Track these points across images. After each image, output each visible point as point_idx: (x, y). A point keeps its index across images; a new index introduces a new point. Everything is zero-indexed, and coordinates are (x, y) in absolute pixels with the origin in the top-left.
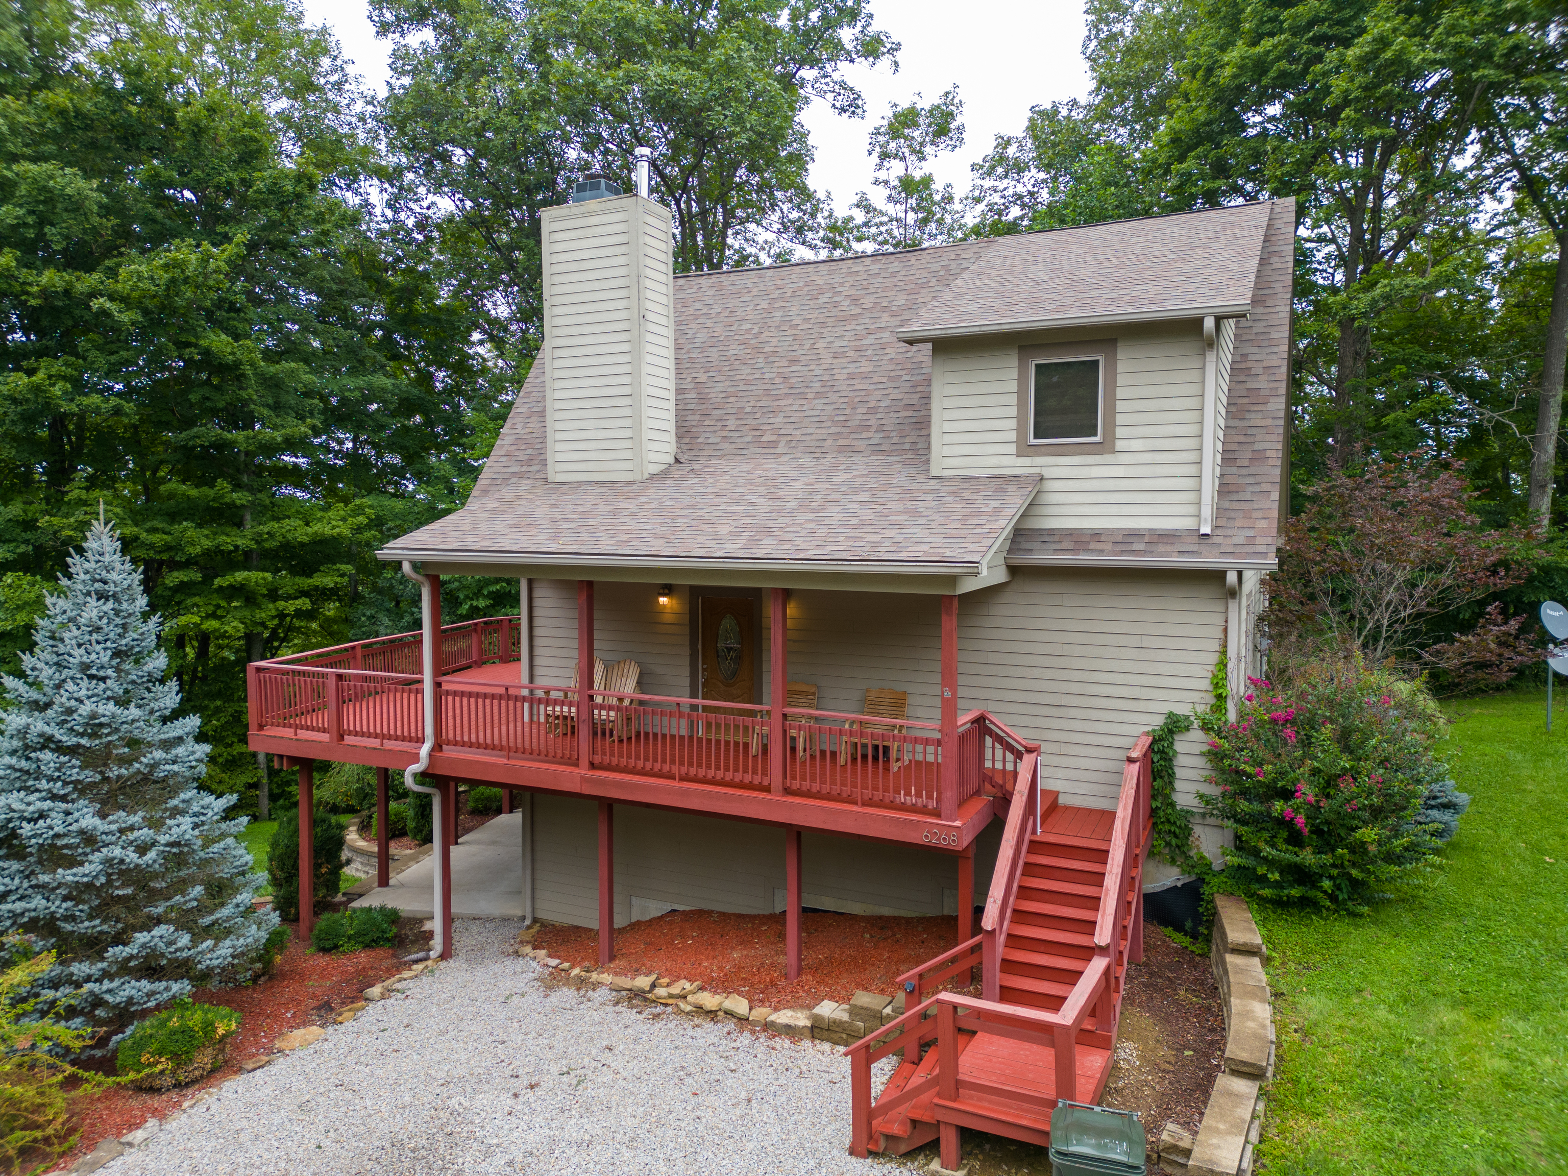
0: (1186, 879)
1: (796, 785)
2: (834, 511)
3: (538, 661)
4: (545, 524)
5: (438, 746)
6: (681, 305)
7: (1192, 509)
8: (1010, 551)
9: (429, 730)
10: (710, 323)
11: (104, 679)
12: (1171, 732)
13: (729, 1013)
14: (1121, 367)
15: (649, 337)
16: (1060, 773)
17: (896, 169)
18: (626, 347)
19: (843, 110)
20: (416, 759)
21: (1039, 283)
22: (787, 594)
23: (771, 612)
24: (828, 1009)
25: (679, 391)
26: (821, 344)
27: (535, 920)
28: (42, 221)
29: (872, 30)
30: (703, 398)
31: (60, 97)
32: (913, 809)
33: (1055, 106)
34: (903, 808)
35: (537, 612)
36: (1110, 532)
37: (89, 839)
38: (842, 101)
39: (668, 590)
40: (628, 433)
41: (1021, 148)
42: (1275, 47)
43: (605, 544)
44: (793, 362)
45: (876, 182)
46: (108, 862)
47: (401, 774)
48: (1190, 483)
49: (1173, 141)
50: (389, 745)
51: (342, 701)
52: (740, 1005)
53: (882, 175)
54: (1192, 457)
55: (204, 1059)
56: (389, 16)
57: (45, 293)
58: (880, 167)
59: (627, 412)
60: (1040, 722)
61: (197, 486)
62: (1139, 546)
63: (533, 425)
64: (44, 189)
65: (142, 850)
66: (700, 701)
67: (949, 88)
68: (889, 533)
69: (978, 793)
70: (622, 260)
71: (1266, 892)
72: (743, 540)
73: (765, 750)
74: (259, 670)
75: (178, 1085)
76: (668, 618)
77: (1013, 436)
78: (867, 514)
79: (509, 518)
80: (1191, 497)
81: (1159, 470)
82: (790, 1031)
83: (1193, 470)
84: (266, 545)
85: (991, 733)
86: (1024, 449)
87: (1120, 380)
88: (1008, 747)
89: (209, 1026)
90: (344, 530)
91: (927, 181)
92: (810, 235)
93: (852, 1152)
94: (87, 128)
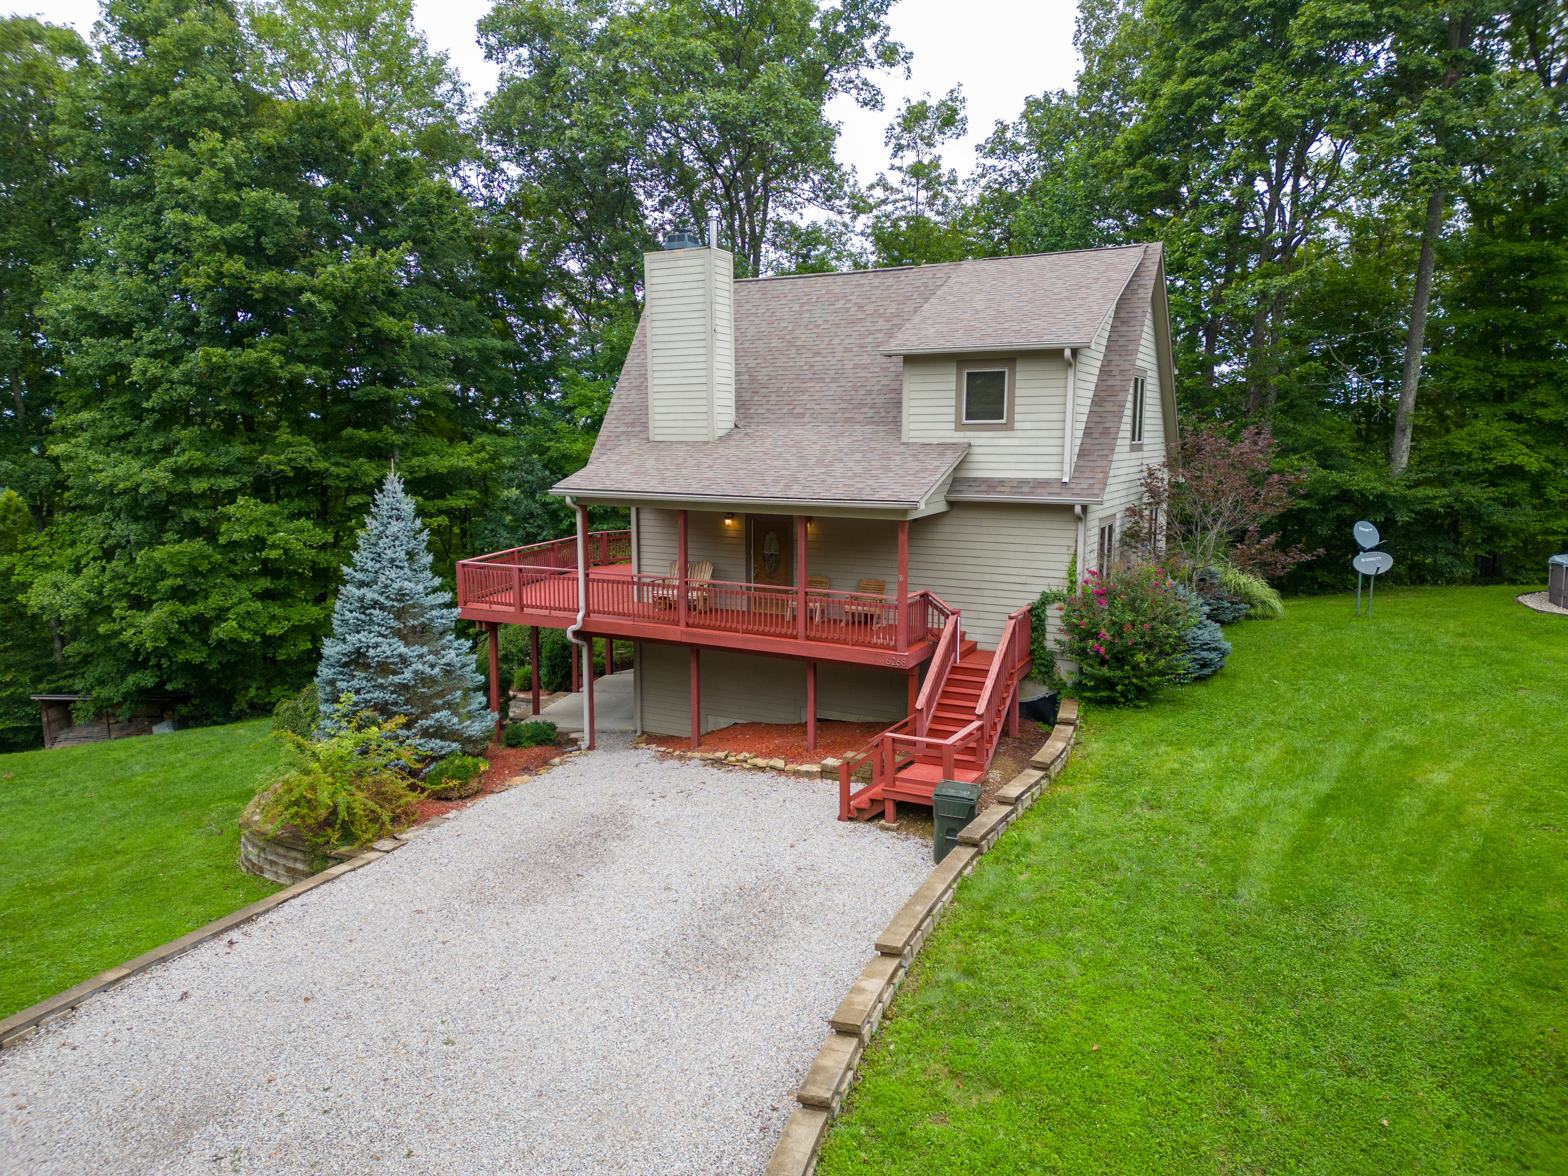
0: (1051, 693)
1: (813, 634)
2: (838, 466)
3: (643, 562)
4: (654, 473)
5: (587, 614)
6: (738, 304)
7: (1058, 466)
8: (949, 492)
9: (582, 604)
10: (757, 321)
11: (402, 568)
12: (1043, 604)
13: (773, 768)
14: (1018, 376)
15: (718, 344)
16: (978, 630)
17: (909, 158)
18: (703, 351)
19: (865, 104)
20: (574, 621)
21: (977, 312)
22: (809, 519)
23: (799, 531)
24: (831, 762)
25: (738, 374)
26: (836, 341)
27: (643, 733)
28: (260, 233)
29: (890, 39)
30: (753, 380)
31: (267, 136)
32: (882, 646)
33: (1047, 97)
34: (875, 646)
35: (642, 529)
36: (1010, 480)
37: (404, 661)
38: (865, 95)
39: (731, 516)
40: (704, 409)
41: (1018, 133)
42: (1197, 85)
43: (696, 488)
44: (816, 354)
45: (892, 168)
46: (416, 672)
47: (565, 631)
48: (1057, 450)
49: (1127, 148)
50: (554, 613)
51: (522, 584)
52: (779, 763)
53: (897, 162)
54: (1059, 433)
55: (474, 784)
56: (493, 41)
57: (266, 289)
58: (895, 155)
59: (703, 395)
60: (968, 599)
61: (368, 431)
62: (1026, 489)
63: (634, 396)
64: (261, 210)
65: (432, 666)
66: (752, 585)
67: (954, 86)
68: (870, 482)
69: (922, 639)
70: (700, 292)
71: (1088, 694)
72: (780, 487)
73: (794, 618)
74: (464, 565)
75: (461, 798)
76: (731, 533)
77: (953, 418)
78: (858, 469)
79: (629, 468)
80: (1057, 458)
81: (1040, 442)
82: (809, 775)
83: (1059, 442)
84: (417, 475)
85: (931, 603)
86: (959, 427)
87: (1018, 384)
88: (941, 612)
89: (476, 766)
90: (471, 463)
91: (935, 164)
92: (837, 202)
93: (839, 819)
94: (285, 156)
